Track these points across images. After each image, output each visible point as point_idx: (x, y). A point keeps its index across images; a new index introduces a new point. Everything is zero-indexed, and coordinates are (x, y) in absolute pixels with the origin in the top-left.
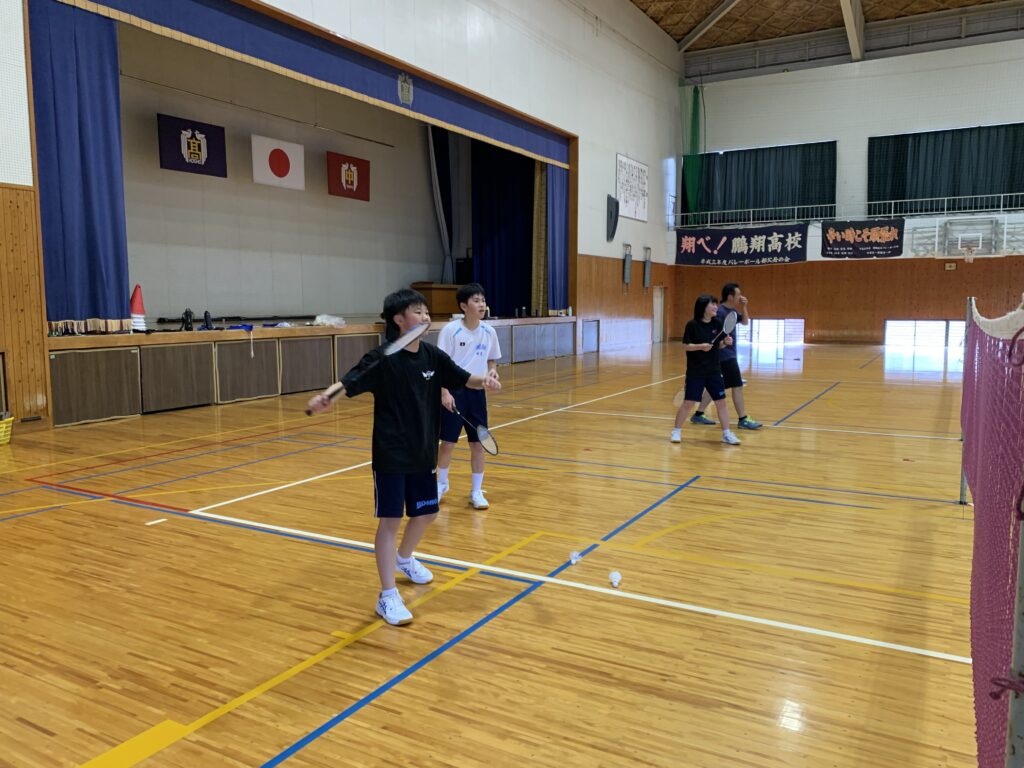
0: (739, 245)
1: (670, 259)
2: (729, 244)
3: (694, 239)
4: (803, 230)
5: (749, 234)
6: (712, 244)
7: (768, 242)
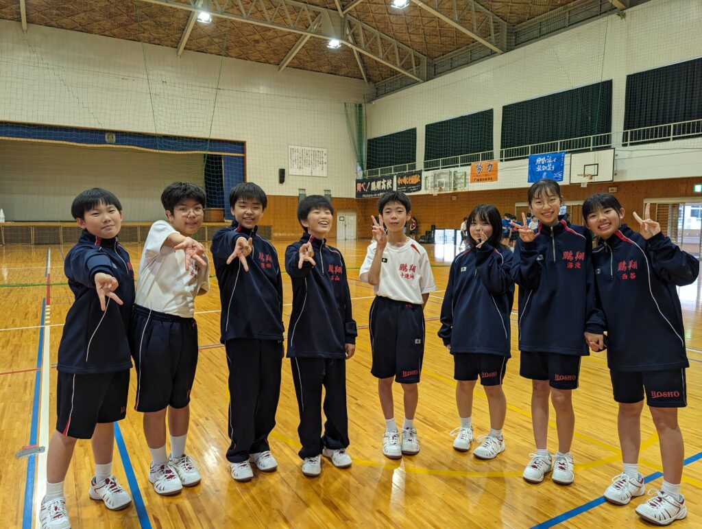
0: (373, 188)
1: (354, 196)
2: (370, 186)
3: (360, 184)
4: (392, 178)
5: (376, 180)
6: (365, 186)
7: (382, 184)
